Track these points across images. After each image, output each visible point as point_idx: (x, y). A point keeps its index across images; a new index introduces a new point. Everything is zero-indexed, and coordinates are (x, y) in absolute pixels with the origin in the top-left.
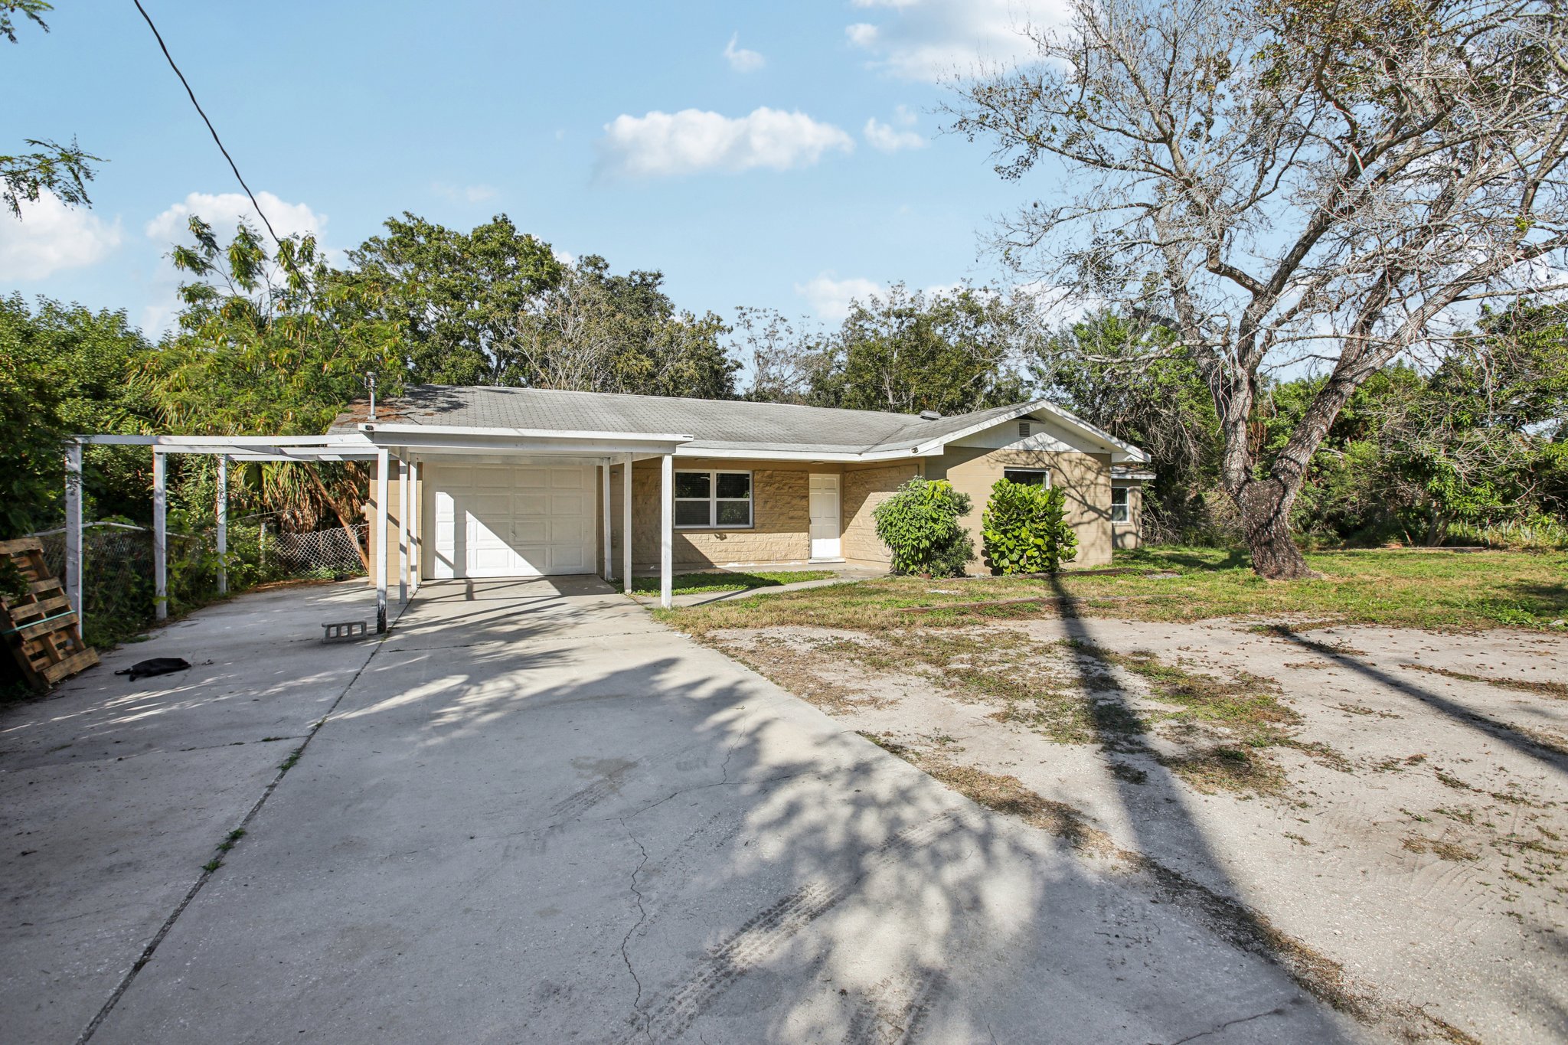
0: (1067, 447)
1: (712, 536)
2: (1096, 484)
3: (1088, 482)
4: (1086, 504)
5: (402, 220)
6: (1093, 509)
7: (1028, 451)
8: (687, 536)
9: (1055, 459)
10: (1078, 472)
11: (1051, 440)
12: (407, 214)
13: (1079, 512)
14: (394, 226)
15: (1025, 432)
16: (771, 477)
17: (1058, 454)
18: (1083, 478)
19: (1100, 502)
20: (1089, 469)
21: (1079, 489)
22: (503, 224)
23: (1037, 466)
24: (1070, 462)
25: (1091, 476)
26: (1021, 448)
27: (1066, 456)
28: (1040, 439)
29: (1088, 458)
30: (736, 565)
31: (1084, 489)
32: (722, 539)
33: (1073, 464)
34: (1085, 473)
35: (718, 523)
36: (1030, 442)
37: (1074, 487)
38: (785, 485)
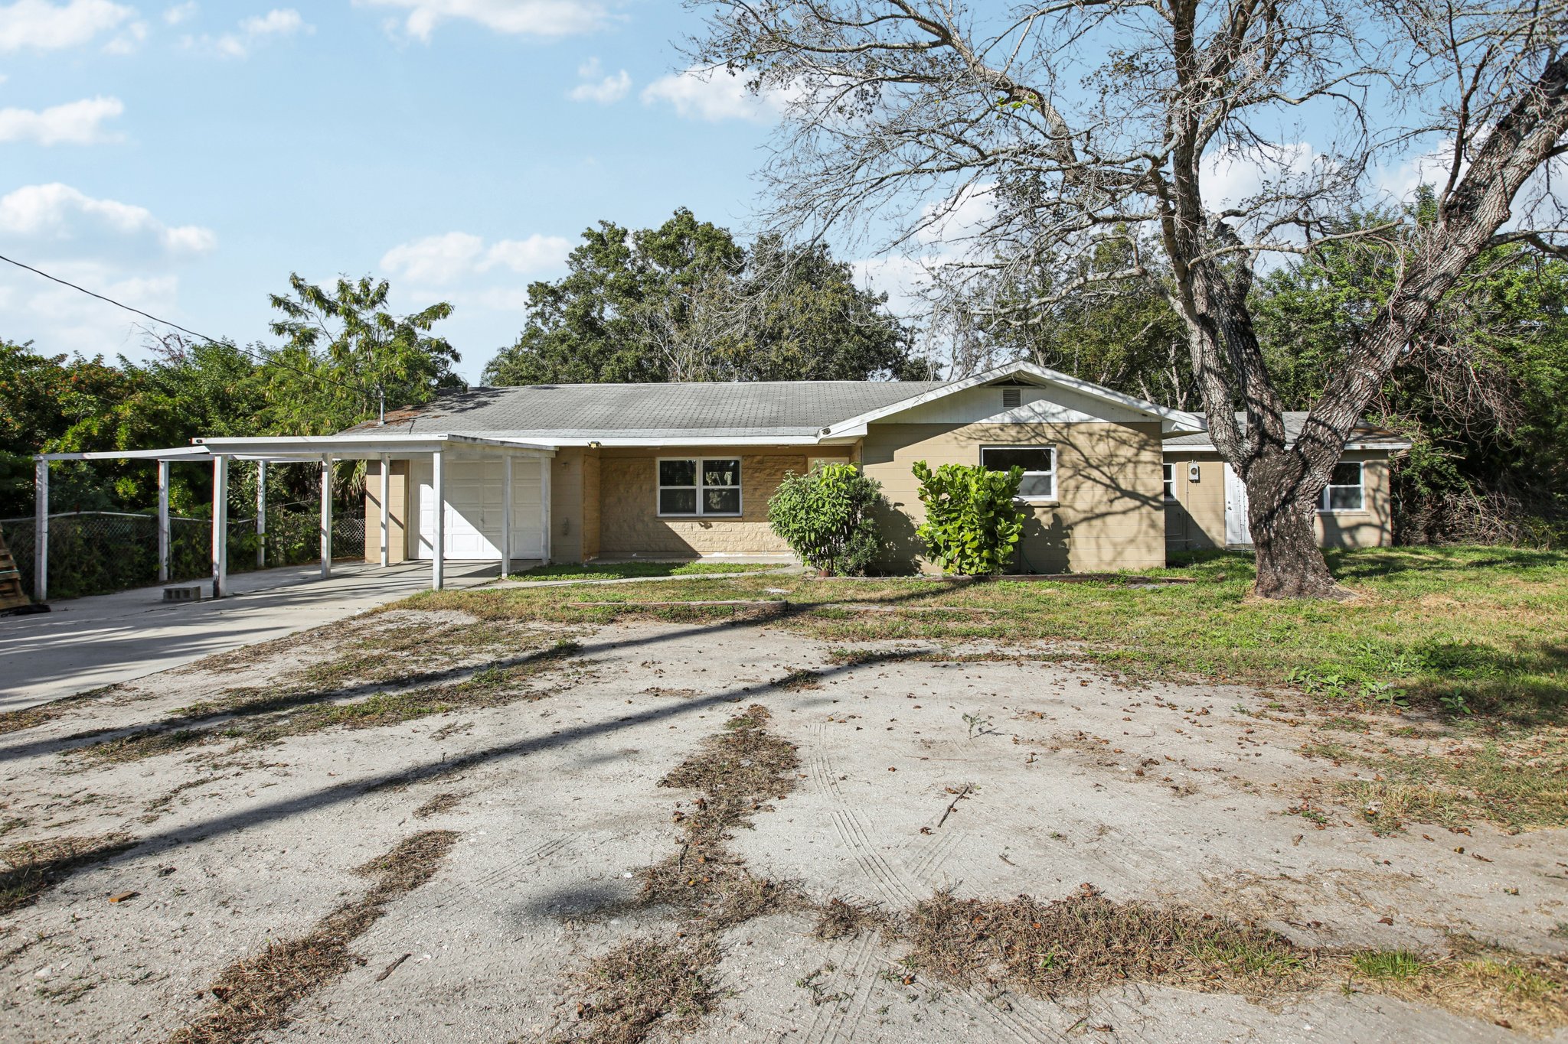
0: (1085, 416)
1: (696, 525)
2: (1136, 463)
3: (1122, 460)
4: (1118, 488)
5: (598, 229)
6: (1133, 495)
7: (1019, 424)
8: (670, 525)
9: (1065, 432)
10: (1102, 449)
11: (1057, 408)
12: (602, 222)
13: (1105, 499)
14: (589, 234)
15: (1012, 401)
16: (761, 462)
17: (1068, 425)
18: (1112, 455)
19: (1144, 485)
20: (1124, 442)
21: (1105, 469)
22: (686, 219)
23: (1033, 442)
24: (1091, 434)
25: (1127, 452)
26: (1007, 420)
27: (1082, 428)
28: (1035, 409)
29: (1122, 428)
30: (722, 555)
31: (1116, 469)
32: (707, 528)
33: (1096, 437)
34: (1117, 448)
35: (705, 511)
36: (1022, 412)
37: (1097, 468)
38: (777, 471)
